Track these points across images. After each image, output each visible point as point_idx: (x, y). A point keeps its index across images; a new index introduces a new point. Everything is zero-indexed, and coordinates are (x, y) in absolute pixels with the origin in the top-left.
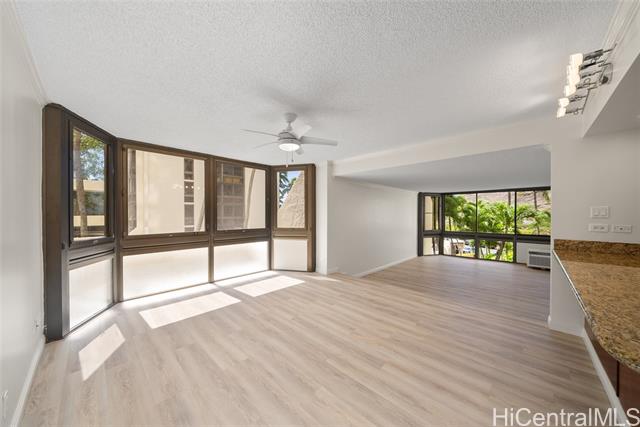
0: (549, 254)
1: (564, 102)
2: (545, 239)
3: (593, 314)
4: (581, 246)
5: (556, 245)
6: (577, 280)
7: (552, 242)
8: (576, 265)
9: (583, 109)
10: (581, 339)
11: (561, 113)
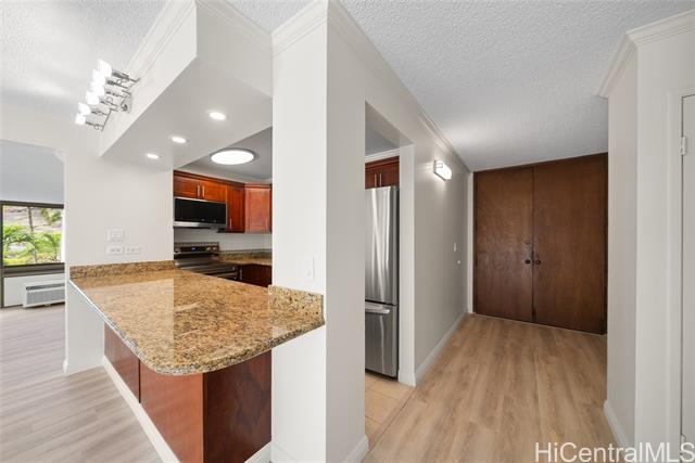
0: (63, 285)
1: (85, 110)
2: (57, 268)
3: (134, 340)
4: (100, 270)
5: (72, 273)
6: (107, 308)
7: (67, 270)
8: (99, 291)
9: (103, 127)
10: (102, 368)
11: (80, 120)
